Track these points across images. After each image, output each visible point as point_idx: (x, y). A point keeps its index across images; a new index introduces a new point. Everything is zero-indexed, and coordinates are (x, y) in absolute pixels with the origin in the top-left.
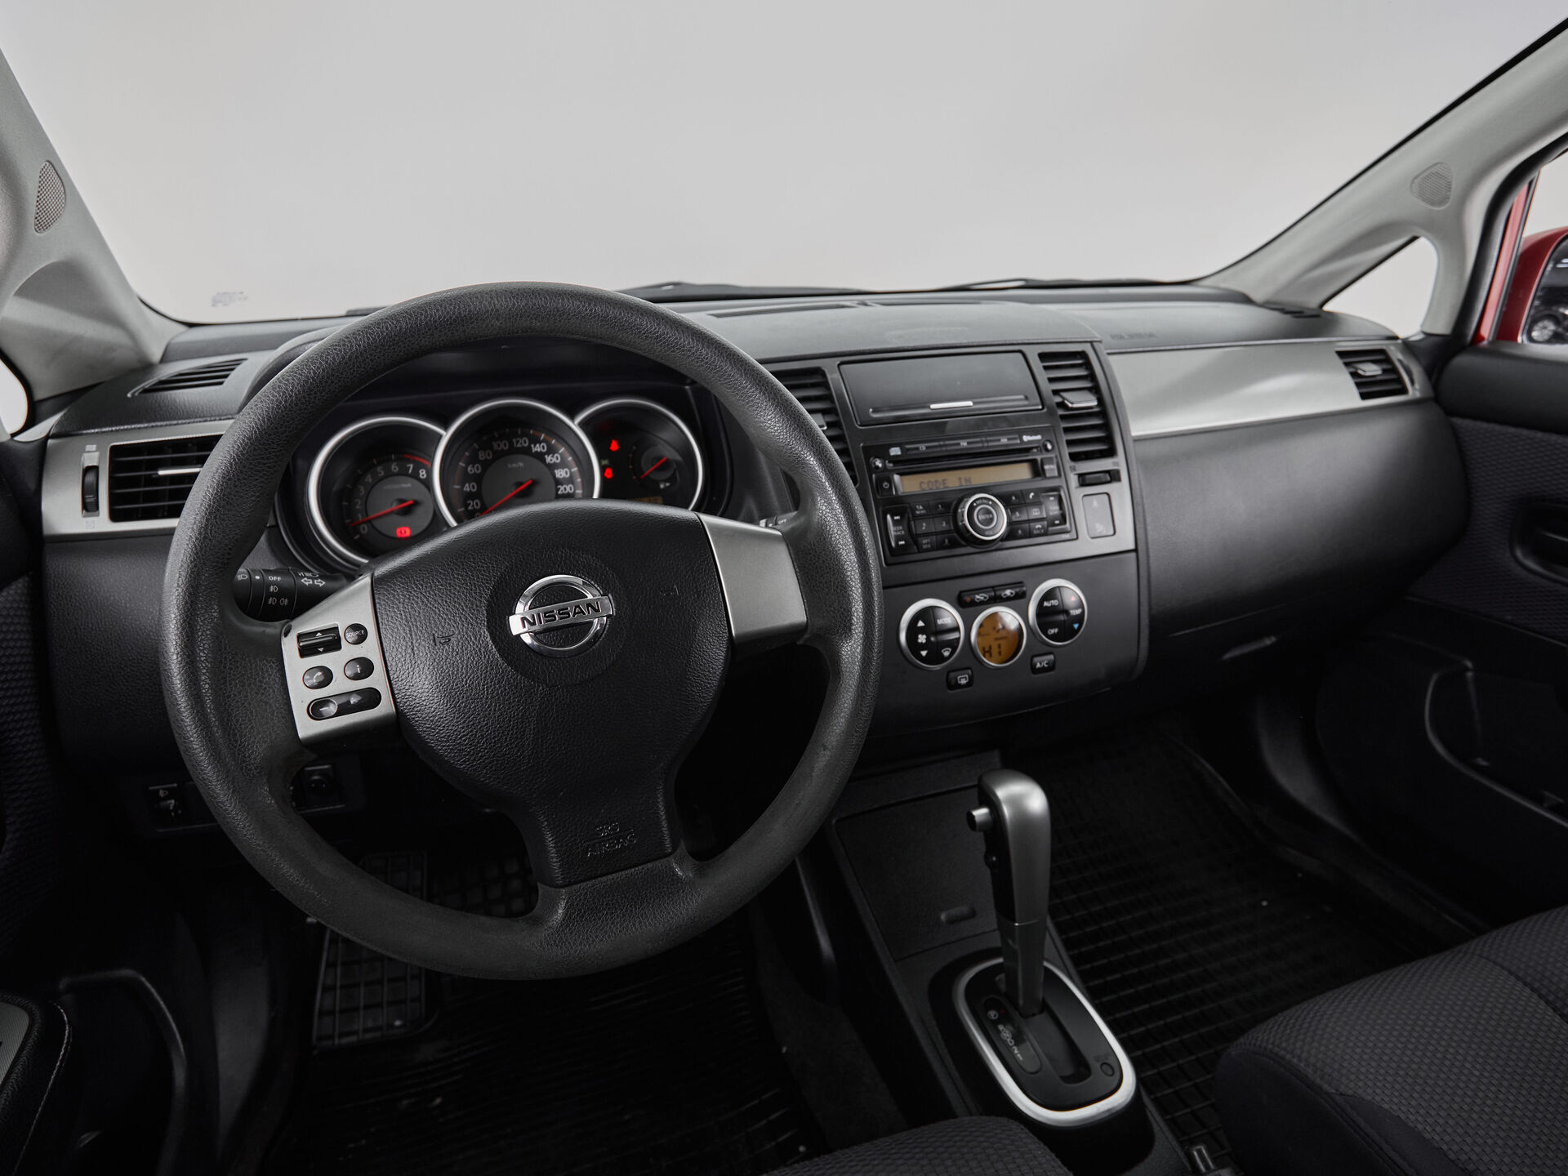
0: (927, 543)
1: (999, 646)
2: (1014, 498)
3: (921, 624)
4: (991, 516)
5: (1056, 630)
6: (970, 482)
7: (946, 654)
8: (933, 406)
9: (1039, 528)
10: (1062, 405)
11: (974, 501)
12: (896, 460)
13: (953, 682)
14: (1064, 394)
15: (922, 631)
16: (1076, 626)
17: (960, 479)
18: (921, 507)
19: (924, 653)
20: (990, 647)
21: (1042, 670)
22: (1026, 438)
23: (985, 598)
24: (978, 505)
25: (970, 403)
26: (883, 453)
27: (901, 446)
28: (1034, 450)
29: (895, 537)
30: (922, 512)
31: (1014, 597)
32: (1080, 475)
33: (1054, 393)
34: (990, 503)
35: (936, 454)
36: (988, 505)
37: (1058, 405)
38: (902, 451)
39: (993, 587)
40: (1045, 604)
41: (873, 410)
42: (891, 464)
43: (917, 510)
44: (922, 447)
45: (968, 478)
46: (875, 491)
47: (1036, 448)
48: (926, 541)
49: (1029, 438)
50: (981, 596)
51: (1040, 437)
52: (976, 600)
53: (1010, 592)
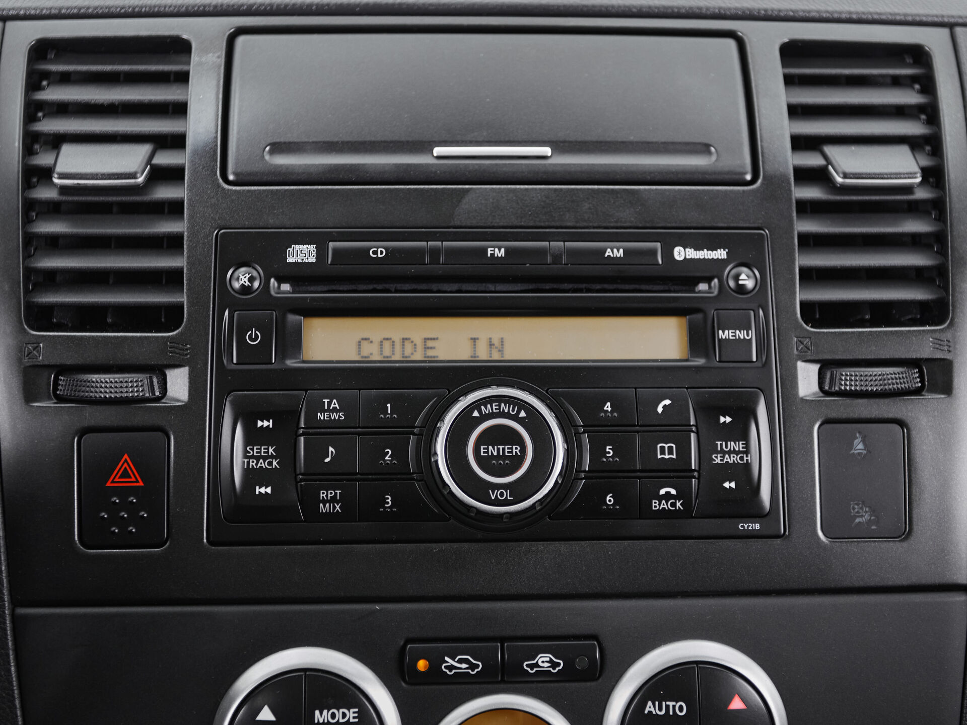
0: (333, 500)
2: (608, 407)
3: (263, 711)
4: (516, 450)
6: (501, 351)
8: (438, 151)
9: (668, 496)
10: (819, 176)
11: (476, 405)
12: (301, 276)
14: (829, 150)
17: (474, 340)
18: (335, 404)
22: (679, 253)
23: (473, 667)
24: (484, 418)
25: (547, 151)
26: (266, 252)
27: (320, 241)
28: (703, 287)
29: (248, 472)
30: (334, 416)
31: (569, 674)
32: (826, 366)
33: (800, 143)
34: (523, 414)
35: (413, 269)
36: (516, 418)
37: (804, 175)
38: (321, 253)
39: (502, 640)
40: (650, 707)
41: (278, 148)
42: (286, 287)
43: (323, 411)
44: (378, 250)
45: (496, 342)
46: (222, 351)
47: (708, 280)
48: (332, 492)
49: (692, 254)
50: (460, 661)
51: (721, 254)
52: (451, 668)
53: (551, 661)
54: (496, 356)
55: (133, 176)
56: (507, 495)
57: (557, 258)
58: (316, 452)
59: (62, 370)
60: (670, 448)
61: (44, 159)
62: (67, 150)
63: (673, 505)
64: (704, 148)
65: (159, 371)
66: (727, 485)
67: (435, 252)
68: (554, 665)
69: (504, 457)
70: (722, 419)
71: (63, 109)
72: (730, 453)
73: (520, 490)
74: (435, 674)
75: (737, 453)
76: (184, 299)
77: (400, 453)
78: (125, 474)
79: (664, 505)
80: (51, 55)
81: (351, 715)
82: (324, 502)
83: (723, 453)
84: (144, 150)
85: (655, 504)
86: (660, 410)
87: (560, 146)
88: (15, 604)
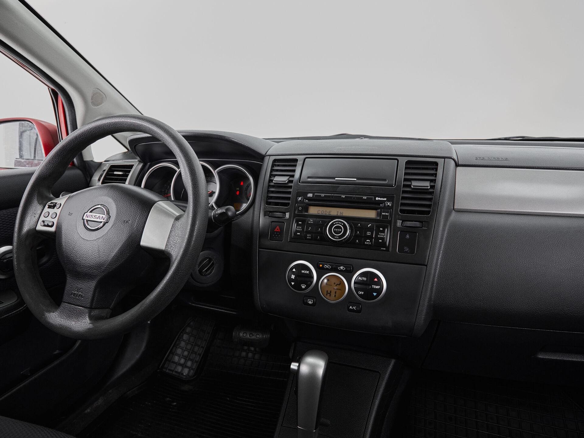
0: (309, 236)
1: (336, 293)
2: (359, 225)
3: (294, 270)
4: (341, 230)
5: (363, 293)
6: (342, 214)
7: (303, 287)
8: (336, 179)
9: (368, 241)
10: (409, 186)
11: (335, 222)
12: (310, 199)
13: (305, 301)
14: (412, 181)
15: (294, 273)
16: (375, 294)
17: (338, 212)
18: (312, 220)
19: (293, 283)
20: (331, 292)
21: (352, 310)
22: (377, 199)
23: (329, 267)
24: (336, 224)
25: (356, 179)
26: (304, 194)
27: (313, 193)
28: (381, 205)
29: (296, 230)
30: (311, 222)
31: (346, 271)
32: (403, 221)
33: (405, 180)
34: (342, 224)
35: (328, 199)
36: (341, 225)
37: (405, 186)
38: (313, 195)
39: (335, 263)
40: (360, 278)
41: (309, 177)
42: (307, 201)
43: (310, 221)
44: (323, 195)
45: (341, 212)
46: (295, 210)
47: (382, 204)
48: (309, 235)
49: (379, 199)
50: (327, 266)
51: (385, 199)
52: (326, 267)
53: (343, 268)
54: (341, 215)
55: (285, 181)
56: (338, 238)
57: (354, 198)
58: (307, 228)
59: (270, 212)
60: (369, 233)
61: (272, 179)
62: (276, 177)
63: (369, 243)
64: (385, 180)
65: (285, 213)
66: (380, 241)
67: (332, 196)
68: (343, 269)
69: (338, 231)
70: (381, 229)
71: (277, 170)
72: (381, 235)
73: (340, 237)
74: (323, 268)
75: (383, 235)
76: (290, 202)
77: (321, 229)
78: (278, 229)
79: (367, 243)
80: (276, 162)
81: (308, 272)
82: (308, 236)
83: (380, 235)
84: (288, 177)
85: (366, 243)
86: (369, 226)
87: (358, 179)
88: (259, 248)
